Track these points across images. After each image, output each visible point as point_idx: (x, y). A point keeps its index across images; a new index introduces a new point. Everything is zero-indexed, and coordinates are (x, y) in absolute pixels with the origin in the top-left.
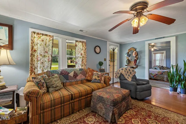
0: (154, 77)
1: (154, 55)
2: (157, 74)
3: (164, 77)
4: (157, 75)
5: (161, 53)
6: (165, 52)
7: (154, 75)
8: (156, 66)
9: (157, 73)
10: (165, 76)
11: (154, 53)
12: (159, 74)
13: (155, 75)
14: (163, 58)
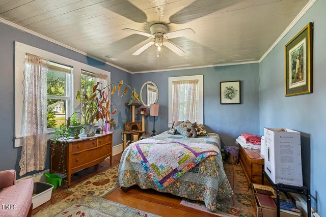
0: (166, 184)
1: (173, 86)
2: (176, 171)
3: (201, 188)
4: (176, 175)
5: (191, 82)
6: (200, 78)
7: (164, 172)
8: (179, 123)
9: (175, 166)
10: (209, 183)
11: (174, 82)
12: (184, 171)
13: (168, 177)
14: (197, 99)
